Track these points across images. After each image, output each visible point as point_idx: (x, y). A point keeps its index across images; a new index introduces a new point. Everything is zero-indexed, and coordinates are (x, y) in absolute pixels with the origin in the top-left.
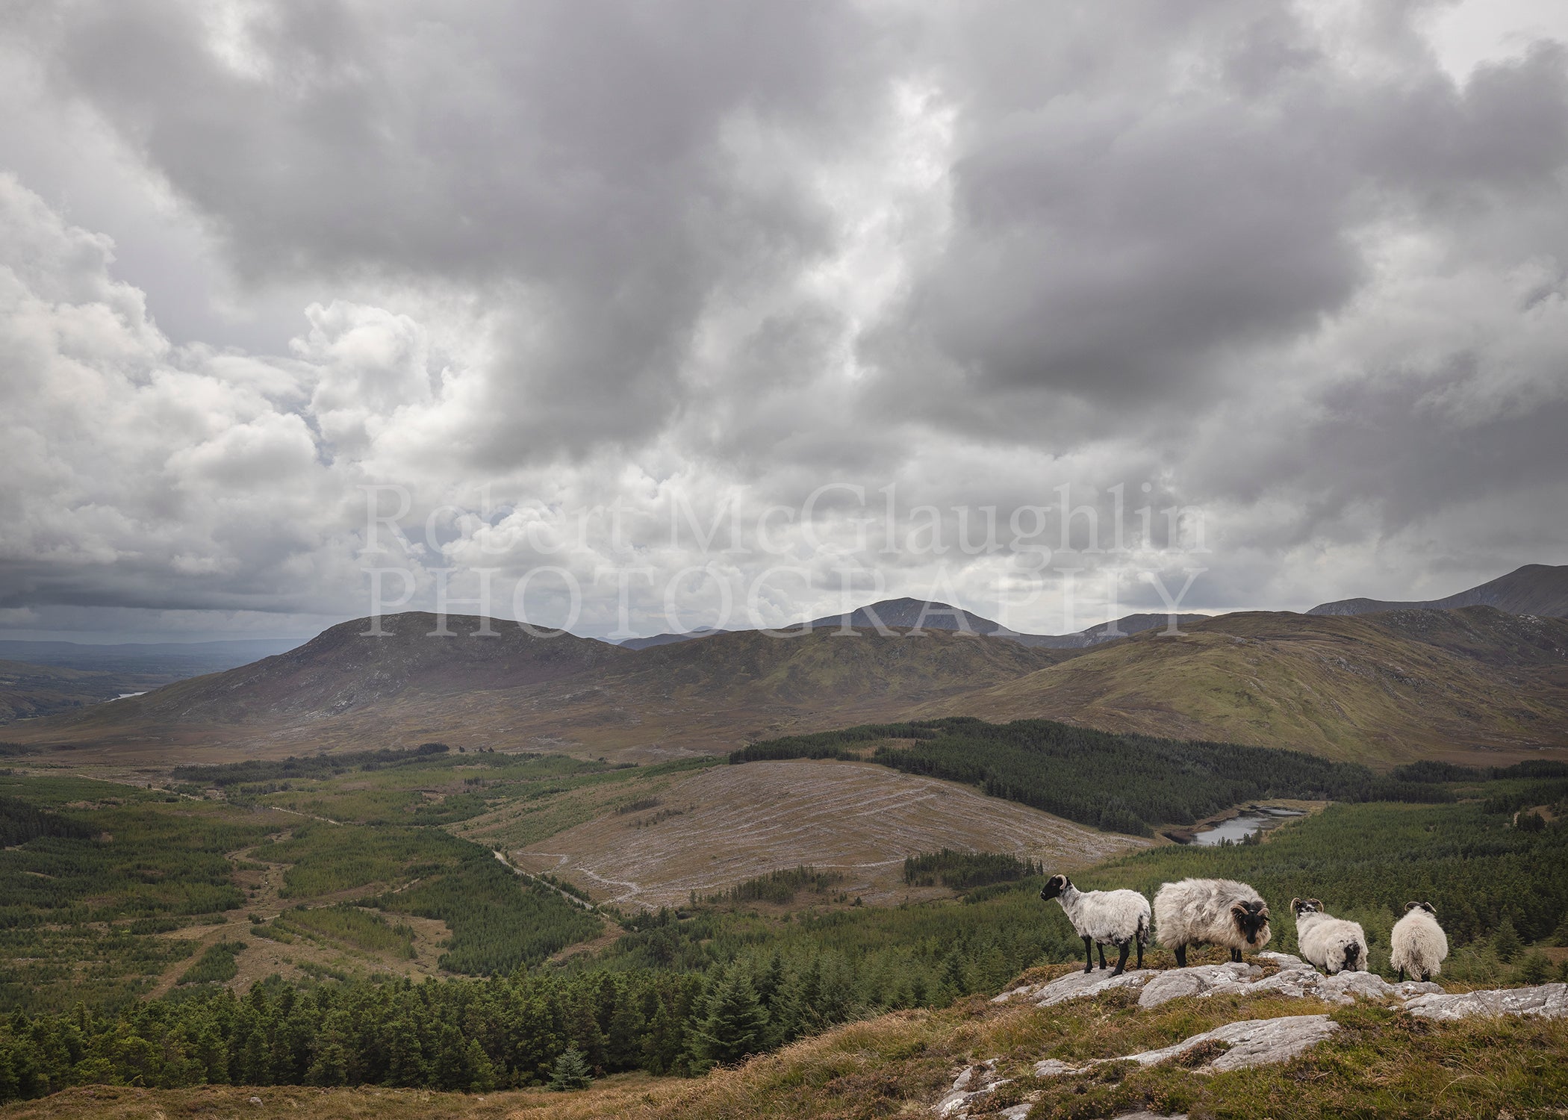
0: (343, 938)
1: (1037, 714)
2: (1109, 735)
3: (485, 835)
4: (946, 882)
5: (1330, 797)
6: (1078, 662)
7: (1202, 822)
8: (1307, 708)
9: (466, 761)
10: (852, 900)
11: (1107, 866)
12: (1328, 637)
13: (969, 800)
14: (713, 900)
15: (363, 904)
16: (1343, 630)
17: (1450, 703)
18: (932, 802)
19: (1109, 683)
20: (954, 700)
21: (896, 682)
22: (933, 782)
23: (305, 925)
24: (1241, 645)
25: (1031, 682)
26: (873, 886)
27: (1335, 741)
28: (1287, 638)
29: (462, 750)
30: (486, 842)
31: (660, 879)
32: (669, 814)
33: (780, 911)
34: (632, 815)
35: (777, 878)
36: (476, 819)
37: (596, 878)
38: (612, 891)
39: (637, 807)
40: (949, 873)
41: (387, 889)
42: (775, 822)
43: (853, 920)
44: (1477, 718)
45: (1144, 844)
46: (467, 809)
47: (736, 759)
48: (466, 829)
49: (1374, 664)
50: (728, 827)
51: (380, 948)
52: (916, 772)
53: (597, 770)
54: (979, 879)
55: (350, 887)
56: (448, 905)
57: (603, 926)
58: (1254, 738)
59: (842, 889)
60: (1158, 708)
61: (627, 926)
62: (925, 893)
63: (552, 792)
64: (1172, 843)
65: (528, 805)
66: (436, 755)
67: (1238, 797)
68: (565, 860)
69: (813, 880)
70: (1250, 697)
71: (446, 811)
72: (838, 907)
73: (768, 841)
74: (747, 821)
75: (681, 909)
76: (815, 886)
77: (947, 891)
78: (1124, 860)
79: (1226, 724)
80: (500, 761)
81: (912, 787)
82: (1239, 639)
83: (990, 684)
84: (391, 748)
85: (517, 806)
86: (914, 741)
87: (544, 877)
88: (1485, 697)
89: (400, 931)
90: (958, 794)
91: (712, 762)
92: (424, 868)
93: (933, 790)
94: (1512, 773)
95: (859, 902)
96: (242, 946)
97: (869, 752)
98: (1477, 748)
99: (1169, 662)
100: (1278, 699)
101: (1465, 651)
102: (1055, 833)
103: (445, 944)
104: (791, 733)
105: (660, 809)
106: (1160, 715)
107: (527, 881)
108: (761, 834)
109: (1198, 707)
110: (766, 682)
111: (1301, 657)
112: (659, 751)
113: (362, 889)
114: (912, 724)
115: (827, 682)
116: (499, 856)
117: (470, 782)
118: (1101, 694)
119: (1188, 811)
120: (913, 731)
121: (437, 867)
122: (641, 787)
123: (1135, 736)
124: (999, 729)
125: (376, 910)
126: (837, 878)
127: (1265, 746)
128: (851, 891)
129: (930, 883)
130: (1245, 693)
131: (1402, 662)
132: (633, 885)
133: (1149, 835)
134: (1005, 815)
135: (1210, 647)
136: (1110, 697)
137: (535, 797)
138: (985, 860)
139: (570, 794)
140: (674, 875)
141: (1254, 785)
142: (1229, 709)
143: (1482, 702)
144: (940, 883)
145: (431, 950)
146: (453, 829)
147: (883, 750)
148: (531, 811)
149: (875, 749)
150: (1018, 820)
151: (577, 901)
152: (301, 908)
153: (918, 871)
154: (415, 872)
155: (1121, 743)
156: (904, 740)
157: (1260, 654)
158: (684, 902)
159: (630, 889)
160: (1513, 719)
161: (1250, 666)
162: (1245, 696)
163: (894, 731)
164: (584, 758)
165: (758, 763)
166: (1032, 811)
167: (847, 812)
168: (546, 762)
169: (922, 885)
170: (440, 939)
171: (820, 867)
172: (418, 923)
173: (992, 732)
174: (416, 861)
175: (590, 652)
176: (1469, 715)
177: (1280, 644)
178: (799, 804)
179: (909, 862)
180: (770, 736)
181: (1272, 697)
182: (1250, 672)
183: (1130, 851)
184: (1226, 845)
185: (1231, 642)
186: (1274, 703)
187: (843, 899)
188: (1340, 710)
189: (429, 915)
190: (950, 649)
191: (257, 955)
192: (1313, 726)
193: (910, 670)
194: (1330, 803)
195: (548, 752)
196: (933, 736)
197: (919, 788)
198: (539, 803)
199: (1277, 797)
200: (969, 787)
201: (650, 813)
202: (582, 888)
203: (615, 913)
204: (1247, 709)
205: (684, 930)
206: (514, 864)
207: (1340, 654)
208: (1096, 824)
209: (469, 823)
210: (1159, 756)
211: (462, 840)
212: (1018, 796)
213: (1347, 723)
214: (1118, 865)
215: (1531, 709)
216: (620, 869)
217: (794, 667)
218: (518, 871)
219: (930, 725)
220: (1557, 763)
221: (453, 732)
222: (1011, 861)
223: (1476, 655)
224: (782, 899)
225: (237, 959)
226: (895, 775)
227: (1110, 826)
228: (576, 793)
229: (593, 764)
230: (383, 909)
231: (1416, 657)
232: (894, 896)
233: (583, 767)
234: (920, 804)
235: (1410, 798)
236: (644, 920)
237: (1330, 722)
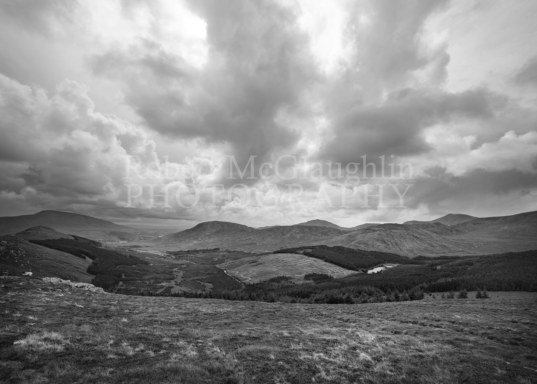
0: (192, 286)
1: (340, 245)
2: (353, 249)
3: (223, 267)
4: (313, 279)
5: (399, 263)
6: (350, 234)
7: (370, 268)
8: (397, 244)
9: (223, 252)
10: (293, 283)
11: (347, 277)
12: (404, 229)
13: (321, 263)
14: (264, 282)
15: (197, 280)
16: (407, 227)
17: (428, 243)
18: (313, 263)
19: (356, 238)
20: (324, 241)
21: (313, 237)
22: (314, 259)
23: (185, 283)
24: (384, 231)
25: (340, 238)
26: (298, 280)
27: (402, 251)
28: (395, 229)
29: (222, 250)
30: (223, 268)
31: (255, 277)
32: (259, 264)
33: (278, 284)
34: (252, 264)
35: (278, 278)
36: (222, 264)
37: (243, 276)
38: (245, 279)
39: (253, 262)
40: (314, 278)
41: (202, 277)
42: (280, 266)
43: (291, 287)
44: (434, 247)
45: (357, 272)
46: (220, 262)
47: (275, 253)
48: (220, 266)
49: (412, 235)
50: (271, 267)
51: (199, 289)
52: (311, 257)
53: (249, 254)
54: (319, 279)
55: (195, 276)
56: (213, 281)
57: (242, 286)
58: (385, 250)
59: (291, 280)
60: (365, 244)
61: (246, 286)
62: (308, 282)
63: (238, 259)
64: (363, 272)
65: (233, 261)
66: (217, 250)
67: (379, 263)
68: (237, 273)
69: (285, 278)
70: (385, 242)
71: (217, 262)
72: (289, 284)
73: (278, 270)
74: (275, 266)
75: (258, 283)
76: (285, 279)
77: (312, 281)
78: (351, 276)
79: (380, 247)
80: (230, 252)
81: (310, 260)
82: (384, 229)
83: (332, 238)
84: (208, 249)
85: (231, 262)
86: (311, 250)
87: (233, 276)
88: (436, 242)
89: (203, 285)
90: (319, 261)
91: (270, 253)
92: (210, 273)
93: (314, 260)
94: (438, 258)
95: (294, 283)
96: (173, 287)
97: (302, 252)
98: (432, 253)
99: (368, 234)
100: (391, 242)
101: (434, 232)
102: (338, 270)
103: (211, 288)
104: (289, 248)
105: (258, 263)
106: (365, 245)
107: (229, 276)
108: (277, 269)
109: (374, 244)
110: (285, 237)
111: (397, 233)
112: (262, 251)
113: (197, 277)
114: (313, 246)
115: (298, 237)
116: (225, 271)
117: (223, 256)
118: (354, 241)
119: (367, 266)
120: (312, 248)
121: (212, 273)
122: (255, 258)
123: (359, 250)
124: (330, 248)
125: (199, 281)
126: (290, 278)
127: (387, 252)
128: (293, 281)
129: (309, 280)
130: (383, 241)
131: (419, 234)
132: (249, 278)
133: (358, 271)
134: (328, 266)
135: (377, 231)
136: (356, 241)
137: (234, 260)
138: (321, 275)
139: (241, 259)
140: (258, 277)
141: (383, 260)
142: (380, 244)
143: (435, 243)
144: (311, 280)
145: (208, 289)
146: (217, 266)
147: (305, 252)
148: (233, 262)
149: (303, 251)
150: (331, 267)
151: (238, 281)
152: (185, 280)
153: (307, 277)
154: (208, 274)
155: (356, 251)
156: (310, 250)
157: (387, 233)
158: (259, 282)
159: (249, 279)
160: (441, 247)
161: (385, 235)
162: (384, 242)
163: (308, 248)
164: (246, 252)
165: (279, 254)
166: (334, 265)
167: (296, 264)
168: (239, 252)
169: (308, 280)
170: (210, 287)
171: (287, 276)
172: (207, 284)
173: (329, 248)
174: (209, 272)
175: (250, 230)
176: (432, 246)
177: (393, 230)
178: (285, 263)
179: (306, 275)
180: (285, 248)
181: (389, 242)
182: (385, 236)
183: (353, 274)
184: (373, 273)
185: (382, 230)
186: (390, 243)
187: (291, 282)
188: (404, 245)
189: (209, 283)
190: (324, 230)
191: (175, 289)
192: (398, 248)
193: (316, 235)
194: (399, 264)
195: (239, 250)
196: (316, 249)
197: (311, 260)
198: (235, 261)
199: (388, 263)
200: (321, 260)
201: (256, 263)
202: (239, 279)
203: (245, 283)
204: (384, 244)
205: (257, 288)
206: (228, 273)
207: (405, 233)
208: (347, 268)
209: (220, 265)
210: (363, 254)
211: (218, 268)
212: (331, 262)
213: (405, 248)
214: (350, 277)
215: (446, 245)
216: (247, 275)
217: (291, 234)
218: (228, 275)
219: (316, 247)
220: (448, 256)
221: (221, 246)
222: (327, 275)
223: (437, 233)
224: (278, 282)
225: (171, 289)
226: (307, 257)
227: (350, 269)
228: (242, 259)
229: (248, 253)
230: (201, 281)
231: (422, 233)
232: (301, 282)
233: (246, 254)
234: (311, 263)
235: (416, 264)
236: (250, 285)
237: (401, 247)
